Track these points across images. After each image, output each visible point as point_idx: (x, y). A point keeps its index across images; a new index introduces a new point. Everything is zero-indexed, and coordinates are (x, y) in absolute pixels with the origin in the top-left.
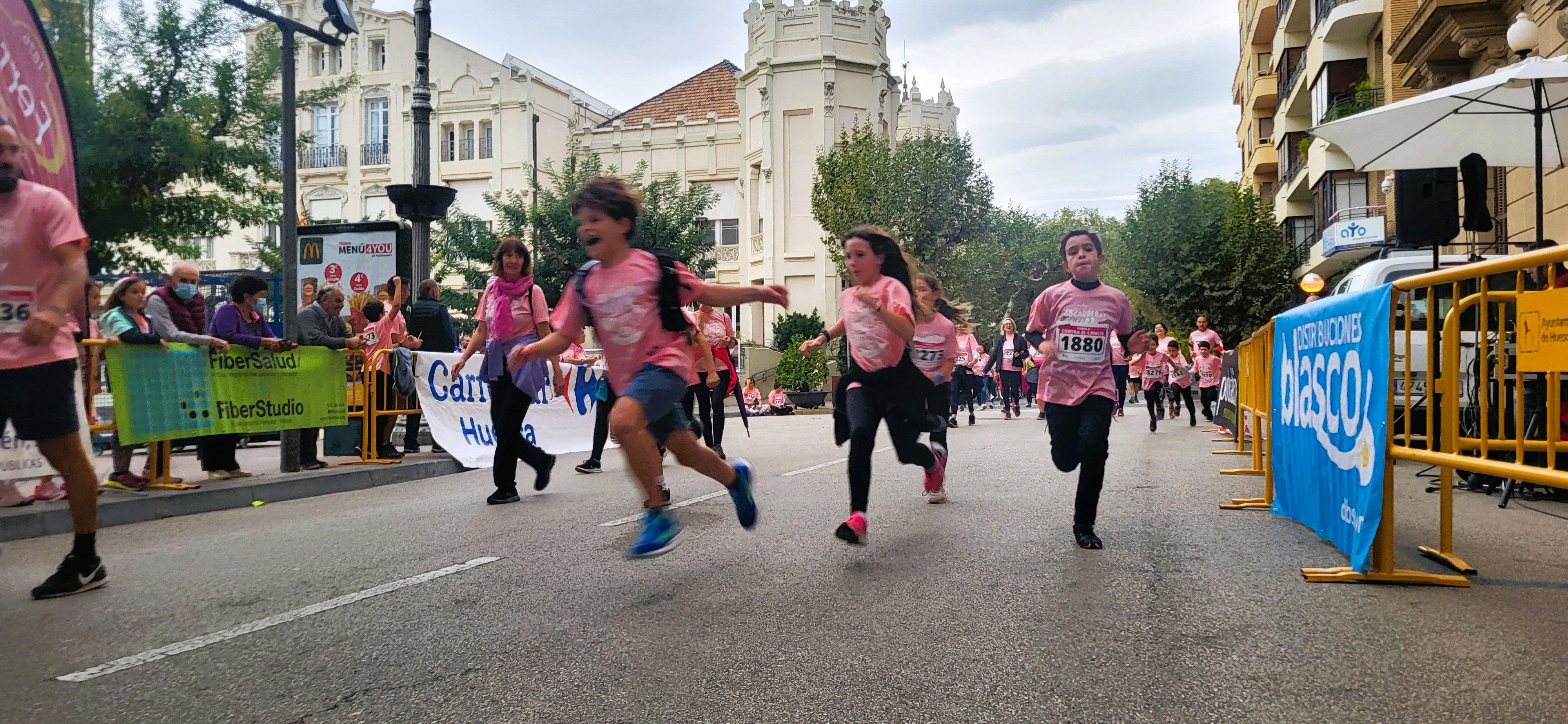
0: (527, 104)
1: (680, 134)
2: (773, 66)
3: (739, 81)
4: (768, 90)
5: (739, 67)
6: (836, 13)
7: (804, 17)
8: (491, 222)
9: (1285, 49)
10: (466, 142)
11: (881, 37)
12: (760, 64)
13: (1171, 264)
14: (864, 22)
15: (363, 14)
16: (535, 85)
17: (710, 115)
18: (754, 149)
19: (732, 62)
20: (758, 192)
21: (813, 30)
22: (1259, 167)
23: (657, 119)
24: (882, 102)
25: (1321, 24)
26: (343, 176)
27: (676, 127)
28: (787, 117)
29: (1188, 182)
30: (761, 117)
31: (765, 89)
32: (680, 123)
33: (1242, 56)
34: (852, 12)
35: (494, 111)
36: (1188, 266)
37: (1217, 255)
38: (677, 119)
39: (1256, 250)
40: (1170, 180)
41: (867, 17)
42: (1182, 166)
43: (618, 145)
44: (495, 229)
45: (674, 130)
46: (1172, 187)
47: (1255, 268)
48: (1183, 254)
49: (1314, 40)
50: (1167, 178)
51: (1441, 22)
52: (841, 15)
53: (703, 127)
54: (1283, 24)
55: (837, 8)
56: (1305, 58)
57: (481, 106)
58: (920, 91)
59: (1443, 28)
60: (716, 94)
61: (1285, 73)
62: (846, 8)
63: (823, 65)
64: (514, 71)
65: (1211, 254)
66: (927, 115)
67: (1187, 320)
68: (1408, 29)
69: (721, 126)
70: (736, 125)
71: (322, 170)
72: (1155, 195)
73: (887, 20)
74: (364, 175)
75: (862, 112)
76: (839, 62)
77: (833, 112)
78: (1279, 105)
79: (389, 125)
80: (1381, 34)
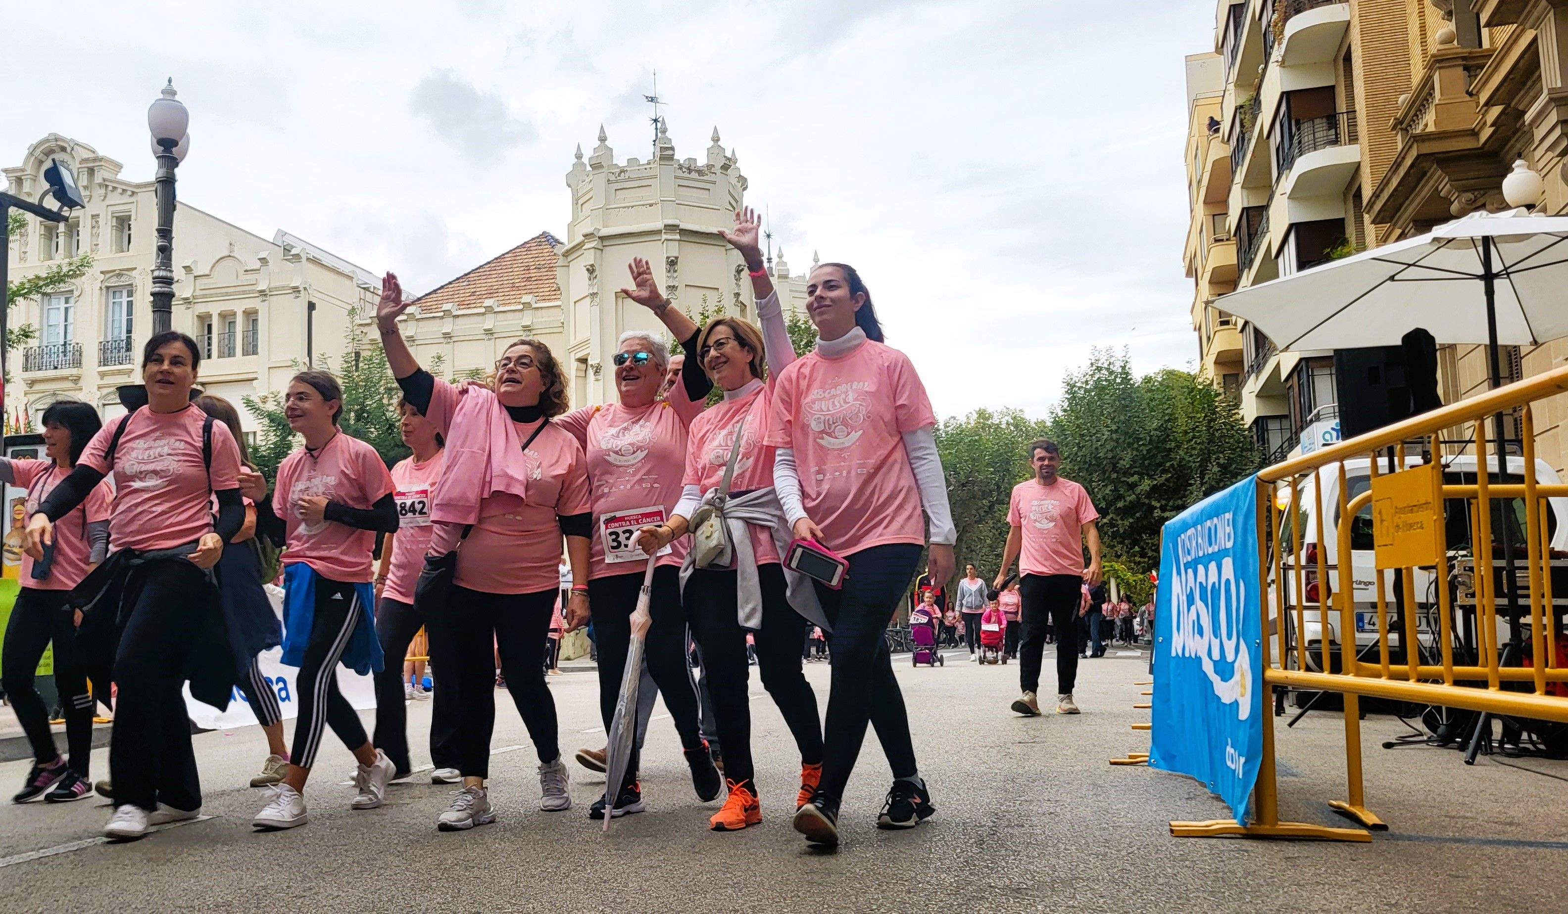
0: (301, 289)
1: (489, 322)
2: (602, 238)
3: (561, 257)
4: (597, 267)
5: (562, 241)
6: (679, 173)
7: (640, 179)
8: (255, 433)
9: (1243, 209)
10: (226, 336)
11: (737, 201)
12: (585, 236)
13: (1109, 477)
14: (714, 183)
15: (107, 186)
16: (311, 266)
17: (526, 298)
18: (580, 339)
19: (552, 234)
20: (585, 395)
21: (653, 194)
22: (1220, 354)
23: (460, 304)
24: (738, 279)
25: (1284, 176)
26: (77, 380)
27: (483, 314)
28: (620, 300)
29: (1127, 374)
30: (588, 300)
31: (592, 266)
32: (489, 309)
33: (1192, 218)
34: (700, 172)
35: (261, 298)
36: (1131, 480)
37: (1168, 464)
38: (484, 305)
39: (1218, 458)
40: (1103, 372)
41: (719, 177)
42: (1119, 353)
43: (412, 337)
44: (260, 440)
45: (481, 318)
46: (1106, 380)
47: (1218, 483)
48: (1125, 463)
49: (1277, 196)
50: (1099, 369)
51: (1425, 174)
52: (686, 175)
53: (517, 313)
54: (1239, 177)
55: (681, 167)
56: (1268, 219)
57: (244, 292)
58: (789, 266)
59: (1428, 181)
60: (533, 273)
61: (1245, 238)
62: (692, 167)
63: (664, 237)
64: (287, 250)
65: (1161, 464)
66: (796, 295)
67: (1137, 548)
68: (1385, 182)
69: (540, 311)
70: (559, 310)
71: (51, 373)
72: (1086, 391)
73: (743, 180)
74: (102, 379)
75: (714, 293)
76: (683, 232)
77: (676, 293)
78: (1240, 277)
79: (133, 317)
80: (1359, 188)
